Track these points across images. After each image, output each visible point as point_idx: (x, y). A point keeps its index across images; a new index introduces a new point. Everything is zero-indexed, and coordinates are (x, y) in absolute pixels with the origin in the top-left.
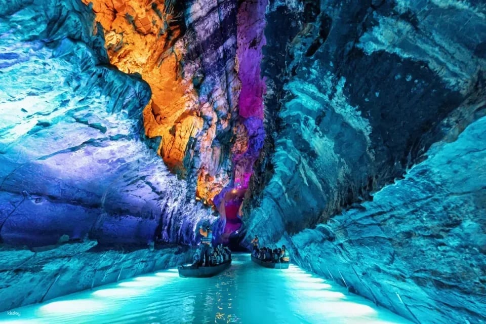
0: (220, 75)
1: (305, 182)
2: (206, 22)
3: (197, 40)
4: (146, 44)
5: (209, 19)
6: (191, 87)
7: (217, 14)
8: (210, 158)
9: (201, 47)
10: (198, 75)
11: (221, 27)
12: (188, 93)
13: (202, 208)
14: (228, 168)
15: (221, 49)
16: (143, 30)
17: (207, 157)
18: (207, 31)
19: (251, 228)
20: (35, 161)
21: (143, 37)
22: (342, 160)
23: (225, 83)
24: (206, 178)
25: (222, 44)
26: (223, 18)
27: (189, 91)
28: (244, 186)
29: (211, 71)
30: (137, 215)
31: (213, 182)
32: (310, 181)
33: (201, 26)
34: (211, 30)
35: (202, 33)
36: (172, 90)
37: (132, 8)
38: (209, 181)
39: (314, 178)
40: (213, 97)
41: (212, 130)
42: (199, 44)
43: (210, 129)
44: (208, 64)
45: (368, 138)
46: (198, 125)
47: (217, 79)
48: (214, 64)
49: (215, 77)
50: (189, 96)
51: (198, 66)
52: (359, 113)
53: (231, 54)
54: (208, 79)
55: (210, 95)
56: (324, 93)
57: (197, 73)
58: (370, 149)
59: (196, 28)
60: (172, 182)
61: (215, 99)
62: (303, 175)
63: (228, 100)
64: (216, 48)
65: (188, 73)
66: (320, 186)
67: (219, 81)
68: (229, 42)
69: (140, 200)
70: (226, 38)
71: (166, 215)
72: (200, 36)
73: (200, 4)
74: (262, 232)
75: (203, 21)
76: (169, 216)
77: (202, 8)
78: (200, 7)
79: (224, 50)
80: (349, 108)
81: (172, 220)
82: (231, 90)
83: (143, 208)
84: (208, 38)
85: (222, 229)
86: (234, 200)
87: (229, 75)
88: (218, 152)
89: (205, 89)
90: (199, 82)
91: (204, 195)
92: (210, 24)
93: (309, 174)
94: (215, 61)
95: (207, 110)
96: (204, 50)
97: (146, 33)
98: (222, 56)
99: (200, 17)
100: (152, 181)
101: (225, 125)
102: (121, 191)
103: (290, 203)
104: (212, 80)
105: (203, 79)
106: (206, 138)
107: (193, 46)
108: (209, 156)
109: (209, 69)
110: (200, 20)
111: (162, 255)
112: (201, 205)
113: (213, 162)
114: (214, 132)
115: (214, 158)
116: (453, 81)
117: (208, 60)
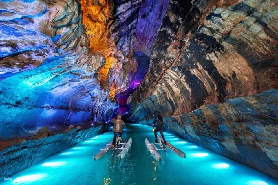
0: (127, 37)
1: (169, 99)
2: (125, 14)
3: (119, 22)
4: (95, 27)
5: (127, 13)
6: (114, 44)
7: (130, 11)
8: (118, 77)
9: (121, 25)
10: (117, 38)
11: (131, 16)
12: (111, 46)
13: (111, 103)
14: (126, 82)
15: (130, 25)
16: (94, 19)
17: (117, 77)
18: (124, 18)
19: (136, 111)
20: (47, 91)
21: (94, 23)
22: (182, 97)
23: (130, 40)
24: (114, 86)
25: (131, 23)
26: (133, 12)
27: (112, 46)
28: (131, 87)
29: (124, 35)
30: (83, 110)
31: (117, 89)
32: (170, 99)
33: (122, 16)
34: (127, 18)
35: (122, 19)
36: (103, 45)
37: (91, 10)
38: (115, 88)
39: (172, 99)
40: (123, 47)
41: (121, 64)
42: (120, 24)
43: (120, 63)
44: (123, 32)
45: (190, 94)
46: (114, 62)
47: (126, 39)
48: (126, 32)
49: (125, 38)
50: (111, 49)
51: (118, 34)
52: (188, 86)
53: (134, 27)
54: (122, 39)
55: (121, 47)
56: (179, 76)
57: (117, 37)
58: (190, 96)
59: (120, 17)
60: (101, 93)
61: (124, 48)
62: (168, 97)
63: (130, 48)
64: (128, 25)
65: (113, 37)
66: (174, 102)
67: (127, 40)
68: (134, 22)
69: (85, 102)
70: (133, 20)
71: (95, 108)
72: (121, 20)
73: (123, 7)
74: (141, 113)
75: (123, 14)
76: (97, 109)
77: (124, 9)
78: (123, 8)
79: (131, 26)
80: (186, 83)
81: (98, 111)
82: (131, 43)
83: (85, 106)
84: (124, 21)
85: (117, 111)
86: (125, 95)
87: (132, 36)
88: (122, 74)
89: (120, 44)
90: (117, 41)
91: (112, 95)
92: (126, 15)
93: (170, 97)
94: (127, 31)
95: (120, 54)
96: (122, 26)
97: (95, 21)
98: (130, 28)
99: (122, 12)
100: (92, 93)
101: (127, 60)
102: (77, 99)
103: (160, 105)
104: (123, 39)
105: (119, 39)
106: (117, 67)
107: (117, 25)
108: (118, 76)
109: (123, 35)
110: (122, 13)
111: (97, 129)
112: (111, 101)
113: (120, 79)
114: (122, 64)
115: (120, 77)
116: (208, 90)
117: (123, 30)
